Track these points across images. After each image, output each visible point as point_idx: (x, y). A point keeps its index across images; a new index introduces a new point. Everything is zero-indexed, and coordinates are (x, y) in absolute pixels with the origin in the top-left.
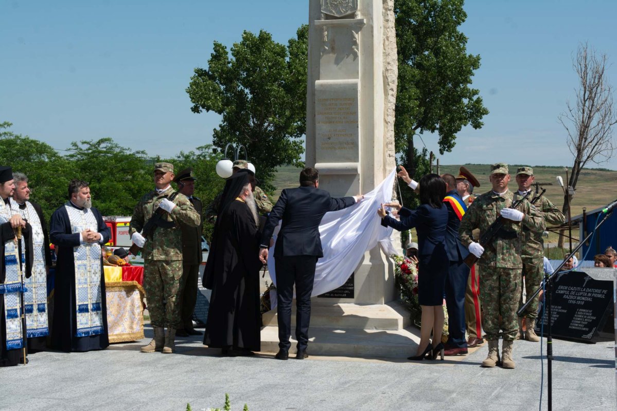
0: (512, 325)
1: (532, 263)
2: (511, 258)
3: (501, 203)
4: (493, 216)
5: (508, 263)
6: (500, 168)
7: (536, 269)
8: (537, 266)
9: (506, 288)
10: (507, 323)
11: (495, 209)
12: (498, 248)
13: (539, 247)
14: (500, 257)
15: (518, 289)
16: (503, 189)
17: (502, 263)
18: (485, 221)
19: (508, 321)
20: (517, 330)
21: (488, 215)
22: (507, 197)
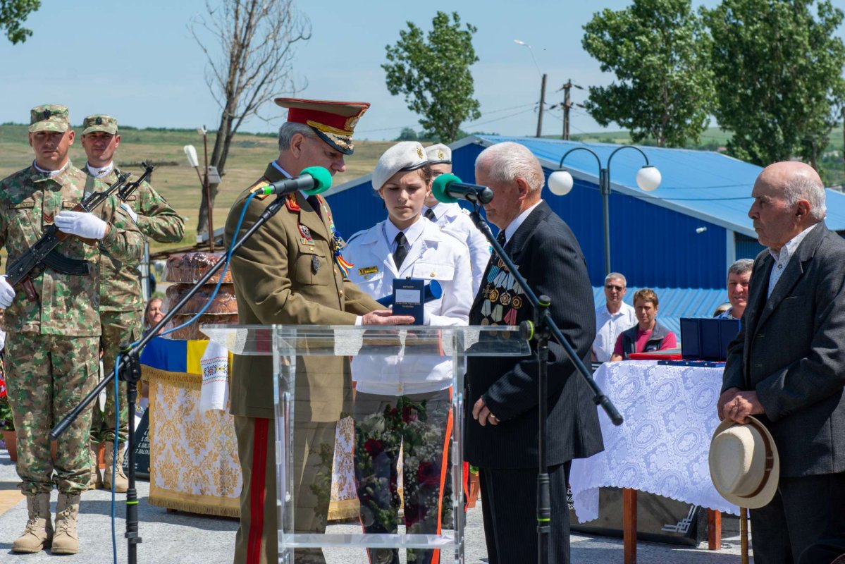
0: (77, 459)
1: (119, 322)
2: (73, 314)
3: (53, 194)
4: (35, 221)
5: (67, 325)
6: (51, 118)
7: (130, 334)
8: (129, 330)
9: (63, 379)
10: (66, 455)
11: (38, 205)
12: (45, 292)
13: (135, 288)
14: (49, 311)
15: (91, 380)
16: (58, 163)
17: (53, 324)
18: (17, 232)
19: (68, 450)
20: (89, 471)
21: (23, 220)
22: (65, 180)
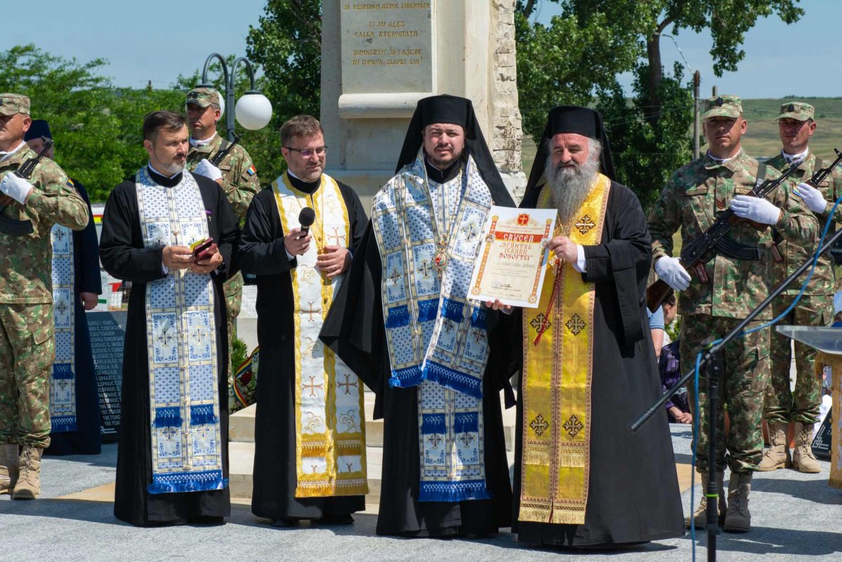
0: (749, 441)
1: (808, 306)
2: (744, 298)
3: (725, 181)
4: (708, 207)
5: (737, 308)
6: (723, 105)
7: (818, 319)
8: (819, 314)
9: (736, 362)
10: (738, 436)
11: (711, 192)
12: (716, 275)
14: (720, 293)
15: (762, 364)
16: (731, 148)
17: (724, 307)
18: (692, 219)
19: (740, 431)
20: (760, 452)
21: (697, 207)
22: (736, 166)
